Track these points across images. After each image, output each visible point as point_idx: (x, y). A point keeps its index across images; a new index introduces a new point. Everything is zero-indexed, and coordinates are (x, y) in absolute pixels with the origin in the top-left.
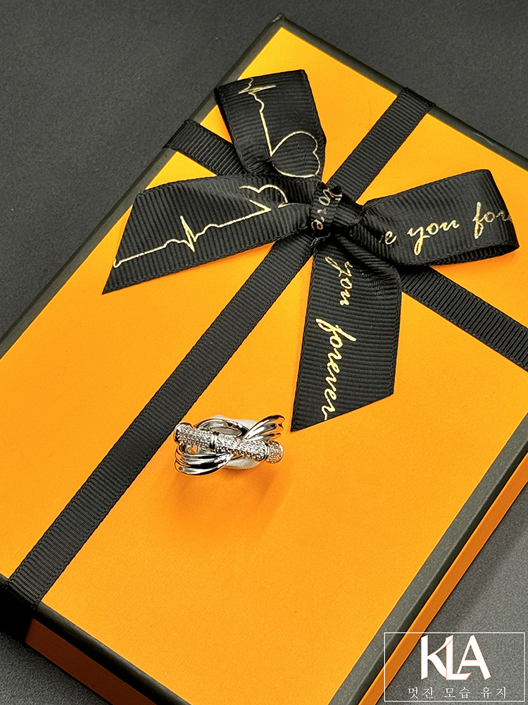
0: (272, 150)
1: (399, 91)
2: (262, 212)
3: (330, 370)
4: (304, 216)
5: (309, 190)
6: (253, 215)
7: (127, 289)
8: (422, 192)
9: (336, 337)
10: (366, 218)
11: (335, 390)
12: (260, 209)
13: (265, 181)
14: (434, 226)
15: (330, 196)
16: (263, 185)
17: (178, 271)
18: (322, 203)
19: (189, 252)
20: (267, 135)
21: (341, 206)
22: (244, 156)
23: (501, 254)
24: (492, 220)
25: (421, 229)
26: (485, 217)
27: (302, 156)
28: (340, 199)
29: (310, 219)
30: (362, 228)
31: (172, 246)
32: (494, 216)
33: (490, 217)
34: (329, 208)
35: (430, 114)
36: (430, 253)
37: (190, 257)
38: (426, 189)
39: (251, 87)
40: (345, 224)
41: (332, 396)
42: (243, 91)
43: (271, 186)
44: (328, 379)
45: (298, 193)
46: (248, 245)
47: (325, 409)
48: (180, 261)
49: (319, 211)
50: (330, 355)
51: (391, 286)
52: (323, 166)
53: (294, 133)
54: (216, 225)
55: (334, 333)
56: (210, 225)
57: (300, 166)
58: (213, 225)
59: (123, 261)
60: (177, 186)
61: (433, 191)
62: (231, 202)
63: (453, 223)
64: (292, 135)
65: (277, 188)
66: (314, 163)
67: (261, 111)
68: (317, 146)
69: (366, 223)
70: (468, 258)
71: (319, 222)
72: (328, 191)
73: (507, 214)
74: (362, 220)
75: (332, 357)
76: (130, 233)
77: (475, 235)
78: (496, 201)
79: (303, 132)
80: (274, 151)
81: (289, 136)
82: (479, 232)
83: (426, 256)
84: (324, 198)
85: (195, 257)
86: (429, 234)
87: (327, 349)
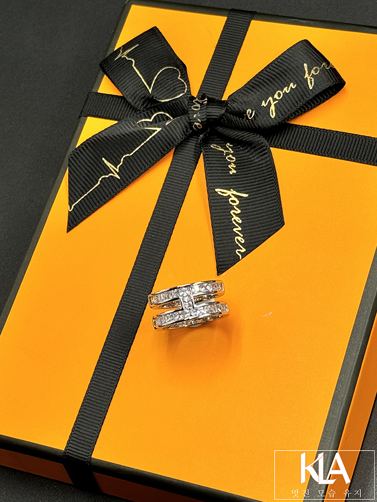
0: (150, 89)
1: (227, 13)
2: (156, 133)
3: (234, 223)
4: (186, 123)
5: (183, 105)
6: (150, 137)
7: (82, 223)
8: (264, 74)
9: (233, 198)
10: (229, 107)
11: (242, 236)
12: (154, 131)
13: (153, 111)
14: (279, 93)
15: (199, 103)
16: (153, 114)
17: (113, 197)
18: (195, 109)
19: (116, 181)
20: (143, 80)
21: (208, 106)
22: (133, 101)
23: (336, 93)
24: (318, 72)
25: (270, 98)
26: (313, 72)
27: (171, 84)
28: (206, 102)
29: (191, 124)
30: (229, 115)
31: (103, 181)
32: (318, 68)
33: (316, 71)
34: (201, 111)
35: (255, 19)
36: (283, 112)
37: (119, 184)
38: (266, 71)
39: (122, 53)
40: (216, 117)
41: (241, 241)
42: (118, 58)
43: (158, 113)
44: (235, 230)
45: (177, 110)
46: (155, 159)
47: (238, 251)
48: (112, 189)
49: (195, 116)
50: (231, 212)
51: (262, 149)
52: (188, 85)
53: (161, 71)
54: (128, 155)
55: (231, 195)
56: (124, 156)
57: (172, 91)
58: (126, 155)
59: (74, 204)
60: (93, 139)
61: (271, 70)
62: (132, 134)
63: (291, 85)
64: (159, 72)
65: (162, 113)
66: (181, 85)
67: (133, 65)
68: (180, 73)
69: (230, 110)
70: (313, 105)
71: (197, 124)
72: (197, 100)
73: (328, 63)
74: (227, 109)
75: (234, 213)
76: (73, 184)
77: (310, 87)
78: (318, 58)
79: (167, 68)
80: (151, 88)
81: (158, 74)
82: (311, 84)
83: (280, 116)
84: (195, 105)
85: (122, 182)
86: (277, 100)
87: (229, 208)
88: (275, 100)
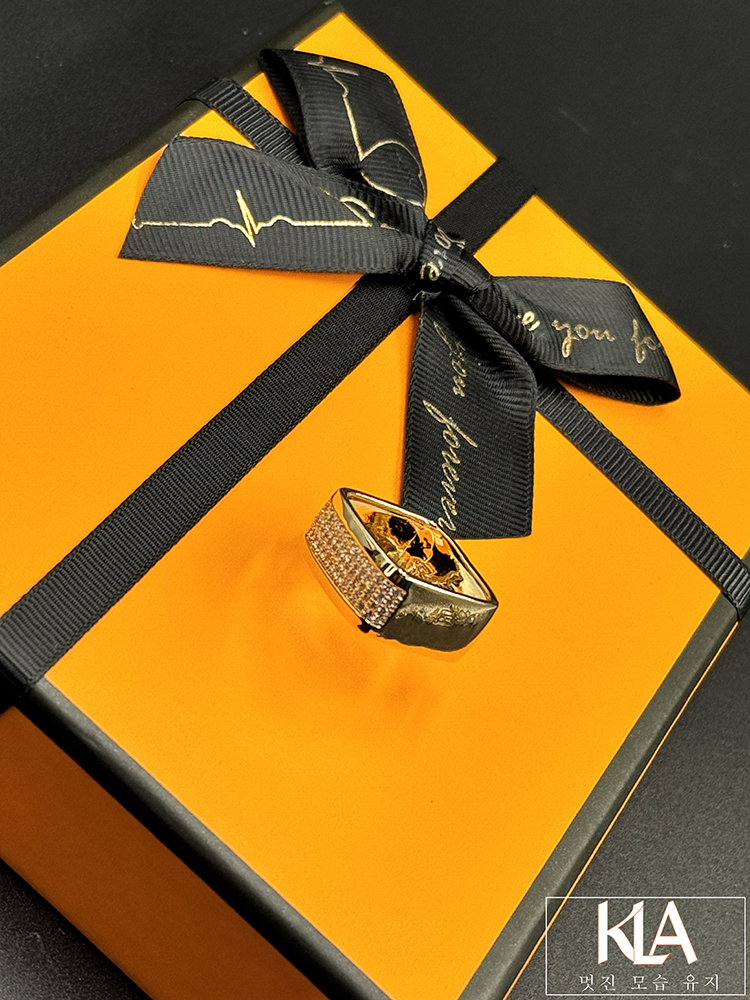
0: (364, 151)
1: (498, 153)
2: (358, 224)
3: (445, 473)
6: (345, 223)
9: (451, 434)
11: (454, 502)
14: (583, 329)
15: (448, 239)
17: (228, 266)
18: (440, 243)
19: (245, 245)
20: (354, 131)
24: (654, 348)
25: (568, 326)
26: (646, 341)
28: (463, 247)
29: (417, 264)
31: (221, 228)
33: (651, 343)
34: (450, 254)
37: (247, 252)
39: (324, 64)
42: (311, 64)
43: (353, 200)
44: (444, 484)
48: (226, 254)
49: (435, 253)
50: (444, 454)
53: (392, 142)
54: (289, 220)
55: (448, 427)
56: (280, 217)
58: (286, 219)
63: (607, 333)
64: (389, 142)
65: (363, 205)
67: (344, 96)
68: (421, 171)
71: (434, 268)
75: (447, 458)
77: (637, 358)
79: (403, 146)
80: (367, 154)
81: (386, 142)
84: (441, 237)
85: (255, 256)
86: (578, 336)
87: (439, 445)
88: (574, 333)
